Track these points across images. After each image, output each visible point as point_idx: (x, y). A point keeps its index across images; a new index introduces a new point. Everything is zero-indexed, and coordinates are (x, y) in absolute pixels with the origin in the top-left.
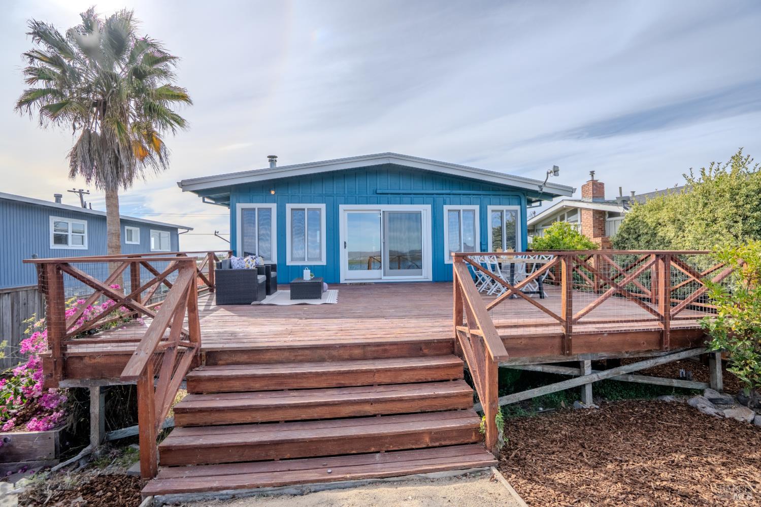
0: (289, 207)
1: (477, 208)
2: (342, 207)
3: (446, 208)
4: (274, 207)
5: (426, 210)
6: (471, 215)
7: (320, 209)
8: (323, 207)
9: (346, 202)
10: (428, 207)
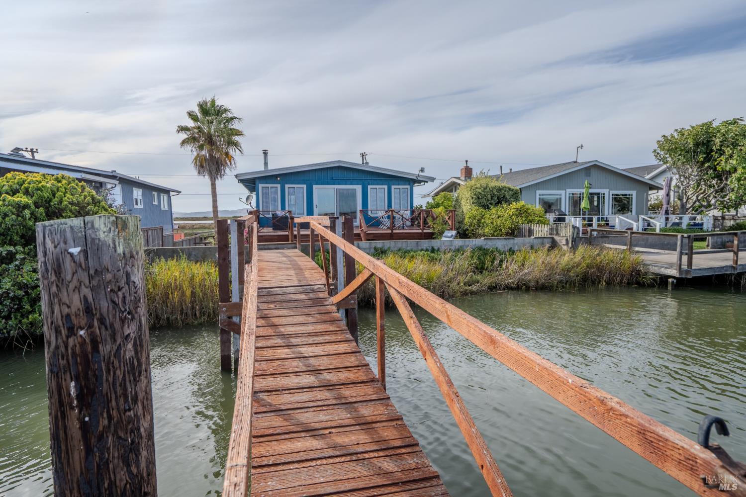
0: (287, 186)
1: (386, 187)
2: (315, 187)
3: (369, 187)
4: (279, 186)
5: (358, 188)
6: (383, 190)
7: (303, 188)
8: (305, 186)
9: (317, 184)
10: (360, 186)
